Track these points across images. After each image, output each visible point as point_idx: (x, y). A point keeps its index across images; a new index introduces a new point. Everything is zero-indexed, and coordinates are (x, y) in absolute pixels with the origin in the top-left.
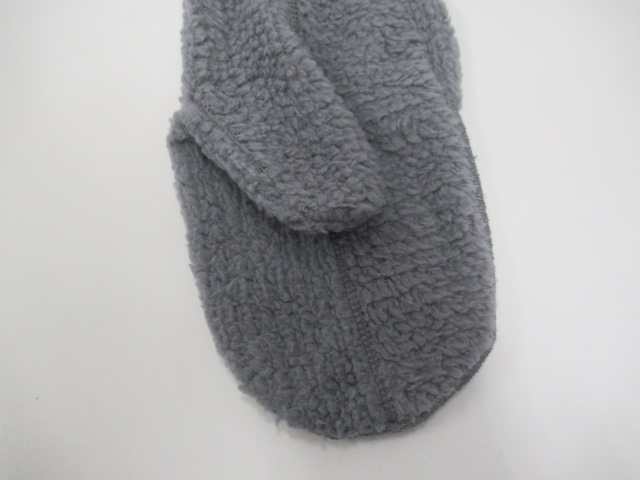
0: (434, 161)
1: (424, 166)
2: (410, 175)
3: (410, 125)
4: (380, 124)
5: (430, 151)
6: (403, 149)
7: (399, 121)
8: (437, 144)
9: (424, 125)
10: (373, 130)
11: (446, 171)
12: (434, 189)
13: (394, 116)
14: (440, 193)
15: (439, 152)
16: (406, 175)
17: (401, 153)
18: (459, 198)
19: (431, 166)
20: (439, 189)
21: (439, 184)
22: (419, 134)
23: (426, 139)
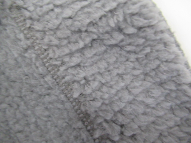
0: (149, 45)
1: (141, 51)
2: (132, 60)
3: (125, 20)
4: (100, 24)
5: (145, 38)
6: (122, 41)
7: (115, 17)
8: (150, 31)
9: (136, 17)
10: (94, 30)
11: (161, 51)
12: (155, 67)
13: (110, 15)
14: (161, 69)
15: (153, 37)
16: (127, 60)
17: (121, 44)
18: (178, 71)
19: (148, 50)
20: (159, 66)
21: (157, 62)
22: (133, 26)
23: (140, 28)
